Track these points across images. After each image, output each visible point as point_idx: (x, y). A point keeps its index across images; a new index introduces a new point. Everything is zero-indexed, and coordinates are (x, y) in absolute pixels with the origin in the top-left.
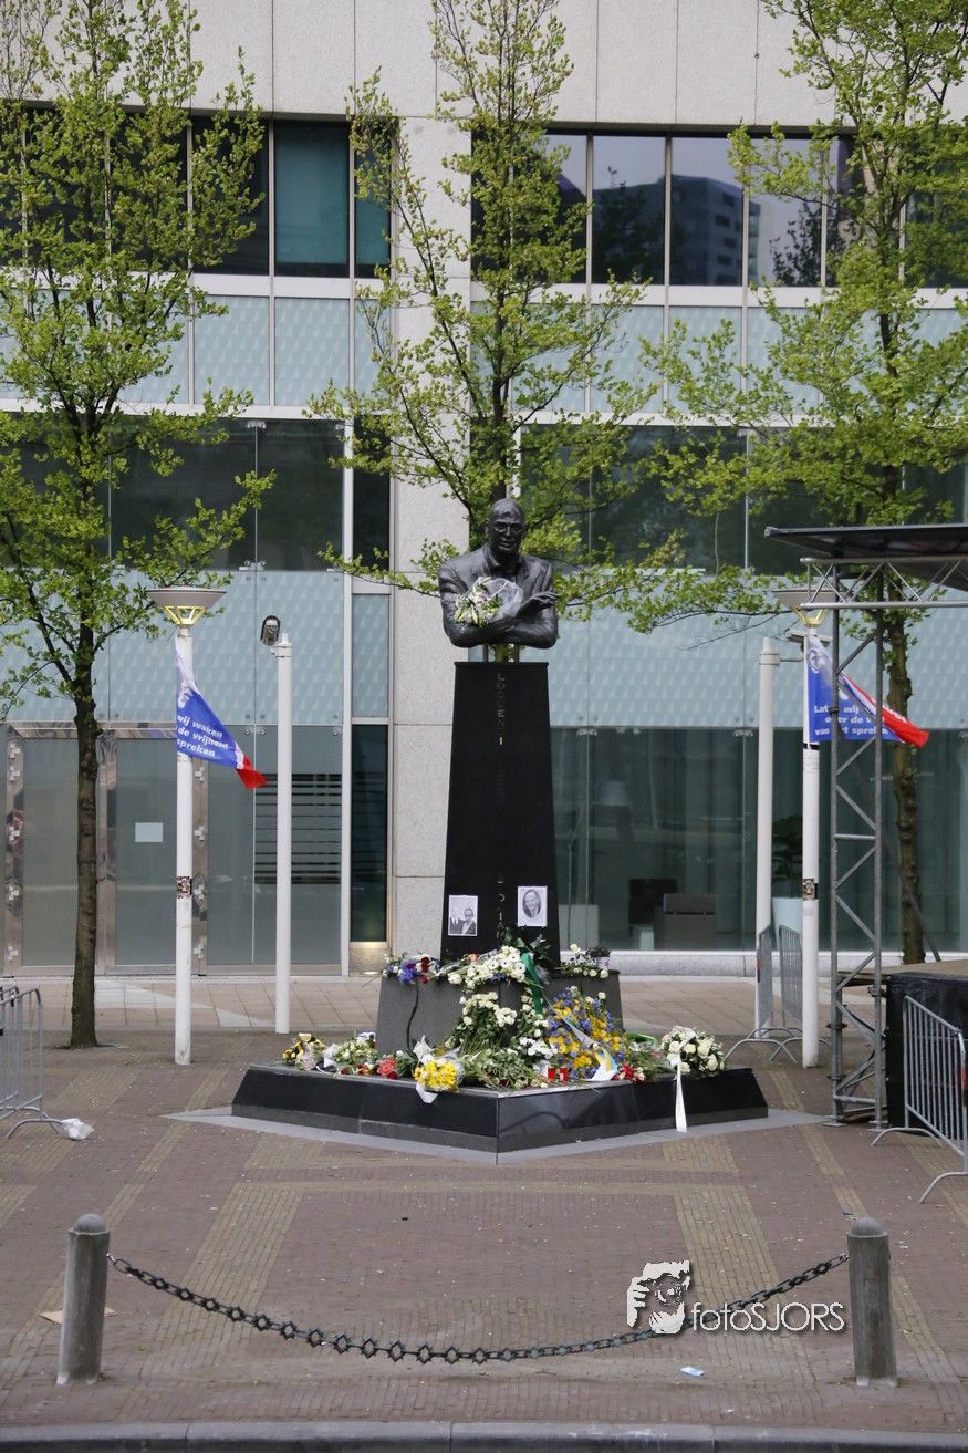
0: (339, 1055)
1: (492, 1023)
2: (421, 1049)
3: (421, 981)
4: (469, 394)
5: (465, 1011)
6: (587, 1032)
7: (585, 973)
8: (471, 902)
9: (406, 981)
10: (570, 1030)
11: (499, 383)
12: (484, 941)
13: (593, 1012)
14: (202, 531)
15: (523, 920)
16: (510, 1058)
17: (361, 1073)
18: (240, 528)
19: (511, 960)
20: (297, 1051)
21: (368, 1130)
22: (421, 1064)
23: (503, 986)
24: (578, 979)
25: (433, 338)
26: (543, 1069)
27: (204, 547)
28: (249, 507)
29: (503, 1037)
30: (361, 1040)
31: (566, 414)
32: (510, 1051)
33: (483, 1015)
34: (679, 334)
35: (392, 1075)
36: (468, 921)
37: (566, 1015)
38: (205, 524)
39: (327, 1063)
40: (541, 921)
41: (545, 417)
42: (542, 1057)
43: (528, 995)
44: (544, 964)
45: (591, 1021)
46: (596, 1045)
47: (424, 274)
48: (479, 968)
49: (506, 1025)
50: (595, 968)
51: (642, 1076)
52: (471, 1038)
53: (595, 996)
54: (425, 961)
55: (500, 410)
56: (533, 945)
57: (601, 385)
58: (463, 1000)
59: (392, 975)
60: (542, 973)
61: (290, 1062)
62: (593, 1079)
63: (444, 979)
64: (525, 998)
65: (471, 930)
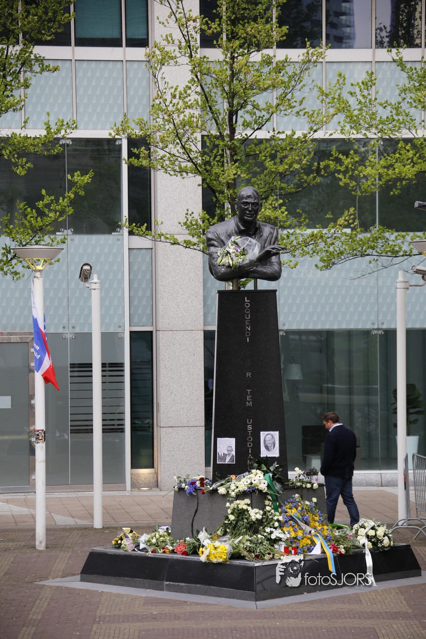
0: (149, 541)
1: (247, 519)
2: (203, 536)
3: (200, 493)
4: (213, 120)
5: (229, 511)
6: (307, 523)
7: (304, 486)
8: (231, 442)
9: (190, 493)
10: (296, 522)
11: (232, 113)
12: (240, 467)
13: (310, 510)
14: (46, 210)
15: (264, 453)
16: (260, 541)
17: (164, 552)
18: (70, 208)
19: (258, 479)
20: (121, 539)
21: (170, 589)
22: (203, 546)
23: (253, 495)
24: (299, 489)
25: (190, 85)
26: (281, 547)
27: (47, 220)
28: (76, 194)
29: (254, 527)
30: (162, 531)
31: (276, 132)
32: (259, 536)
33: (241, 514)
34: (341, 81)
35: (185, 553)
36: (229, 454)
37: (293, 512)
38: (48, 206)
39: (142, 546)
40: (275, 453)
41: (261, 134)
42: (280, 539)
43: (269, 500)
44: (279, 480)
45: (309, 516)
46: (313, 531)
47: (184, 44)
48: (238, 484)
49: (257, 520)
50: (310, 483)
51: (343, 551)
52: (234, 528)
53: (311, 501)
54: (202, 480)
55: (233, 131)
56: (272, 469)
57: (298, 113)
58: (228, 504)
59: (181, 489)
60: (278, 486)
61: (119, 546)
62: (312, 553)
63: (215, 491)
64: (267, 502)
65: (231, 459)
